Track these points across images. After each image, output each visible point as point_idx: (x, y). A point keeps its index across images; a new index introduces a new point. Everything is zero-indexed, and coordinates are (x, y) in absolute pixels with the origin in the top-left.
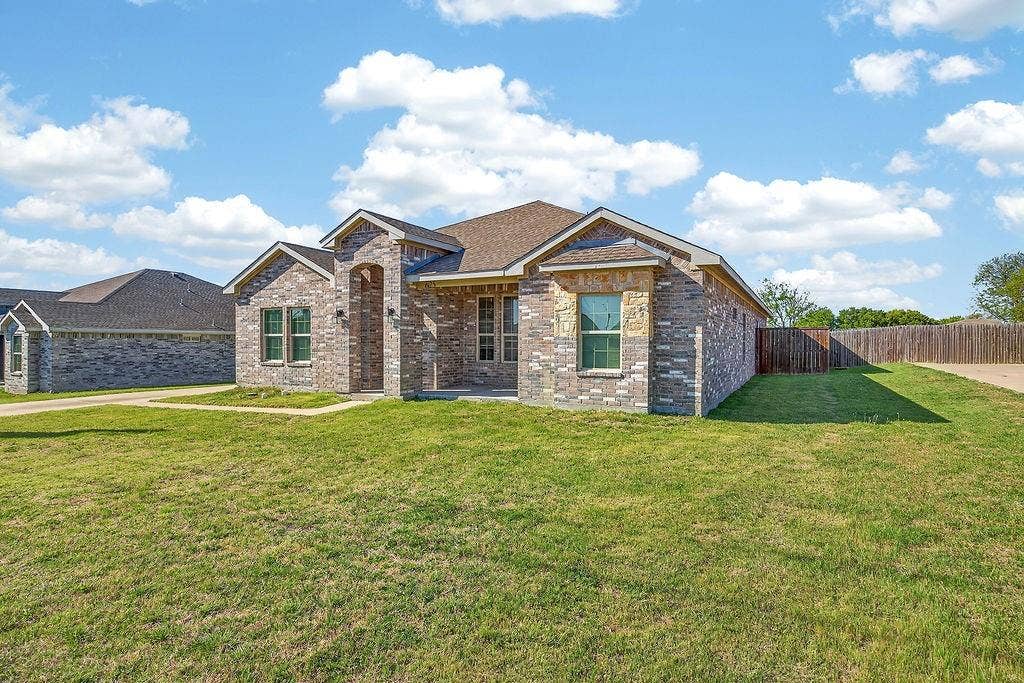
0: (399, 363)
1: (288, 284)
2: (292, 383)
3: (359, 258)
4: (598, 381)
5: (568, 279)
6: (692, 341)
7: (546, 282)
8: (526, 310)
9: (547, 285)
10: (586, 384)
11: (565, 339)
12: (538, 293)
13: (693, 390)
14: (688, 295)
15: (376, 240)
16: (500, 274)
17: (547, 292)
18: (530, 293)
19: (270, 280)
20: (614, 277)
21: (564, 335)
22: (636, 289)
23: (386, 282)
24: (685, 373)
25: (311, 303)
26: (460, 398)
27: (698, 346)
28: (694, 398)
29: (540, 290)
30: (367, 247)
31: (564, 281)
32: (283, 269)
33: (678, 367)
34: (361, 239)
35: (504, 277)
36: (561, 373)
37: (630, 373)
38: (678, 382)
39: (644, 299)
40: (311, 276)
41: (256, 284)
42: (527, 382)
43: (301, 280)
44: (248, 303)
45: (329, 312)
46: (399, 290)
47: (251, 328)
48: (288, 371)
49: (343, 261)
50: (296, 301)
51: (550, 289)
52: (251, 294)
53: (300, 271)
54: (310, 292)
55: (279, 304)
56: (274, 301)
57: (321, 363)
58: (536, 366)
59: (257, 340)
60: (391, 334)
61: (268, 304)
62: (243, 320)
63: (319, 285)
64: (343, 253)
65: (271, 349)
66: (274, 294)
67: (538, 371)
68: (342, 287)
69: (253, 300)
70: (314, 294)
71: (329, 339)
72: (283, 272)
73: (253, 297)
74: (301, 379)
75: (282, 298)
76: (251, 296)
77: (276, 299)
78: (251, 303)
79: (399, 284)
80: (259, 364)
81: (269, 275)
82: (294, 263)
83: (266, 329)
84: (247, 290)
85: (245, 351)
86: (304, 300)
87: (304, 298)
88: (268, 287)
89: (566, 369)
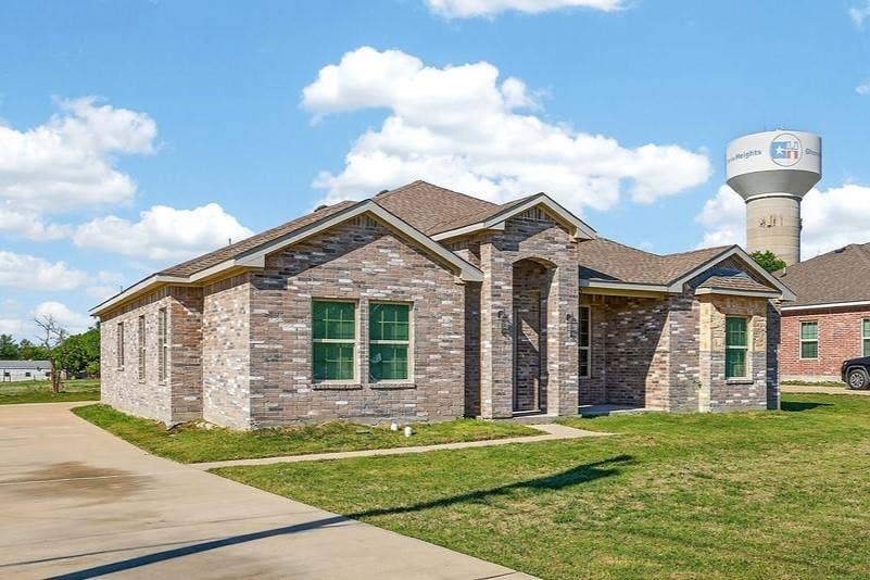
0: (577, 377)
1: (370, 266)
2: (380, 413)
3: (527, 250)
4: (738, 387)
5: (717, 300)
7: (690, 301)
8: (675, 325)
9: (691, 304)
10: (731, 390)
11: (718, 352)
12: (683, 310)
13: (776, 391)
14: (774, 321)
16: (664, 289)
17: (691, 310)
18: (679, 309)
19: (333, 255)
20: (747, 303)
21: (717, 349)
22: (760, 314)
23: (560, 284)
25: (413, 298)
28: (777, 397)
29: (686, 308)
30: (537, 239)
34: (528, 227)
36: (715, 382)
37: (756, 380)
39: (764, 322)
40: (416, 259)
41: (300, 257)
42: (676, 392)
43: (395, 262)
44: (282, 286)
45: (447, 311)
46: (577, 294)
47: (288, 328)
48: (371, 395)
49: (504, 249)
50: (387, 291)
51: (693, 308)
52: (288, 273)
53: (394, 248)
54: (414, 281)
55: (352, 294)
56: (343, 288)
57: (432, 381)
58: (682, 377)
59: (303, 347)
60: (567, 344)
61: (330, 293)
62: (271, 315)
63: (429, 273)
64: (504, 240)
65: (325, 363)
66: (342, 277)
67: (684, 381)
68: (502, 283)
69: (294, 283)
70: (420, 285)
71: (445, 348)
72: (358, 247)
73: (295, 278)
74: (395, 406)
75: (359, 285)
76: (291, 275)
77: (346, 285)
78: (289, 287)
79: (577, 288)
80: (309, 387)
81: (330, 247)
82: (382, 235)
83: (317, 332)
84: (280, 264)
85: (272, 365)
86: (403, 292)
87: (403, 288)
88: (330, 264)
89: (718, 378)
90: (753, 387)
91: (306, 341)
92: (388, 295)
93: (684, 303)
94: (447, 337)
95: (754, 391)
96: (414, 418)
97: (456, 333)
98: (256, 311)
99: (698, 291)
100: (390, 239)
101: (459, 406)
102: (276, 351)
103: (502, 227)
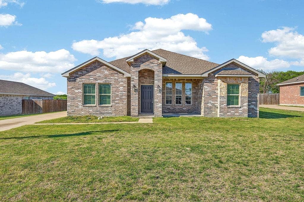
0: (161, 105)
1: (99, 74)
2: (101, 113)
3: (143, 67)
4: (233, 109)
5: (224, 79)
6: (257, 97)
7: (213, 79)
8: (206, 88)
9: (214, 80)
10: (229, 110)
11: (223, 97)
12: (210, 82)
13: (257, 111)
14: (255, 85)
15: (151, 61)
16: (200, 76)
17: (214, 82)
18: (208, 82)
19: (88, 72)
20: (238, 79)
21: (223, 95)
22: (245, 83)
23: (155, 76)
24: (254, 106)
25: (111, 82)
26: (180, 116)
27: (258, 99)
28: (257, 113)
29: (211, 82)
30: (147, 63)
31: (223, 79)
32: (96, 68)
33: (253, 104)
34: (144, 60)
35: (201, 77)
36: (222, 107)
37: (243, 106)
38: (253, 109)
39: (247, 85)
40: (112, 72)
41: (80, 73)
42: (207, 110)
43: (106, 73)
44: (75, 81)
45: (122, 86)
46: (162, 79)
47: (76, 91)
48: (99, 109)
49: (135, 67)
50: (103, 81)
51: (215, 81)
52: (77, 77)
53: (106, 69)
54: (111, 78)
55: (93, 82)
56: (91, 80)
57: (117, 105)
58: (209, 105)
59: (80, 96)
60: (158, 94)
61: (87, 82)
62: (72, 88)
63: (116, 75)
64: (135, 64)
65: (87, 100)
66: (91, 78)
67: (211, 107)
68: (134, 77)
69: (78, 80)
70: (113, 79)
71: (121, 96)
72: (96, 69)
73: (78, 78)
74: (106, 112)
75: (96, 79)
76: (77, 78)
77: (92, 80)
78: (77, 81)
79: (161, 77)
80: (82, 106)
81: (88, 70)
82: (102, 66)
83: (85, 92)
84: (75, 75)
85: (73, 100)
86: (108, 81)
87: (108, 80)
88: (87, 75)
89: (223, 106)
90: (241, 109)
91: (81, 94)
92: (104, 82)
93: (210, 80)
94: (122, 93)
95: (241, 111)
96: (111, 115)
97: (124, 92)
98: (69, 87)
99: (216, 76)
100: (104, 67)
101: (125, 112)
102: (74, 97)
103: (132, 61)
